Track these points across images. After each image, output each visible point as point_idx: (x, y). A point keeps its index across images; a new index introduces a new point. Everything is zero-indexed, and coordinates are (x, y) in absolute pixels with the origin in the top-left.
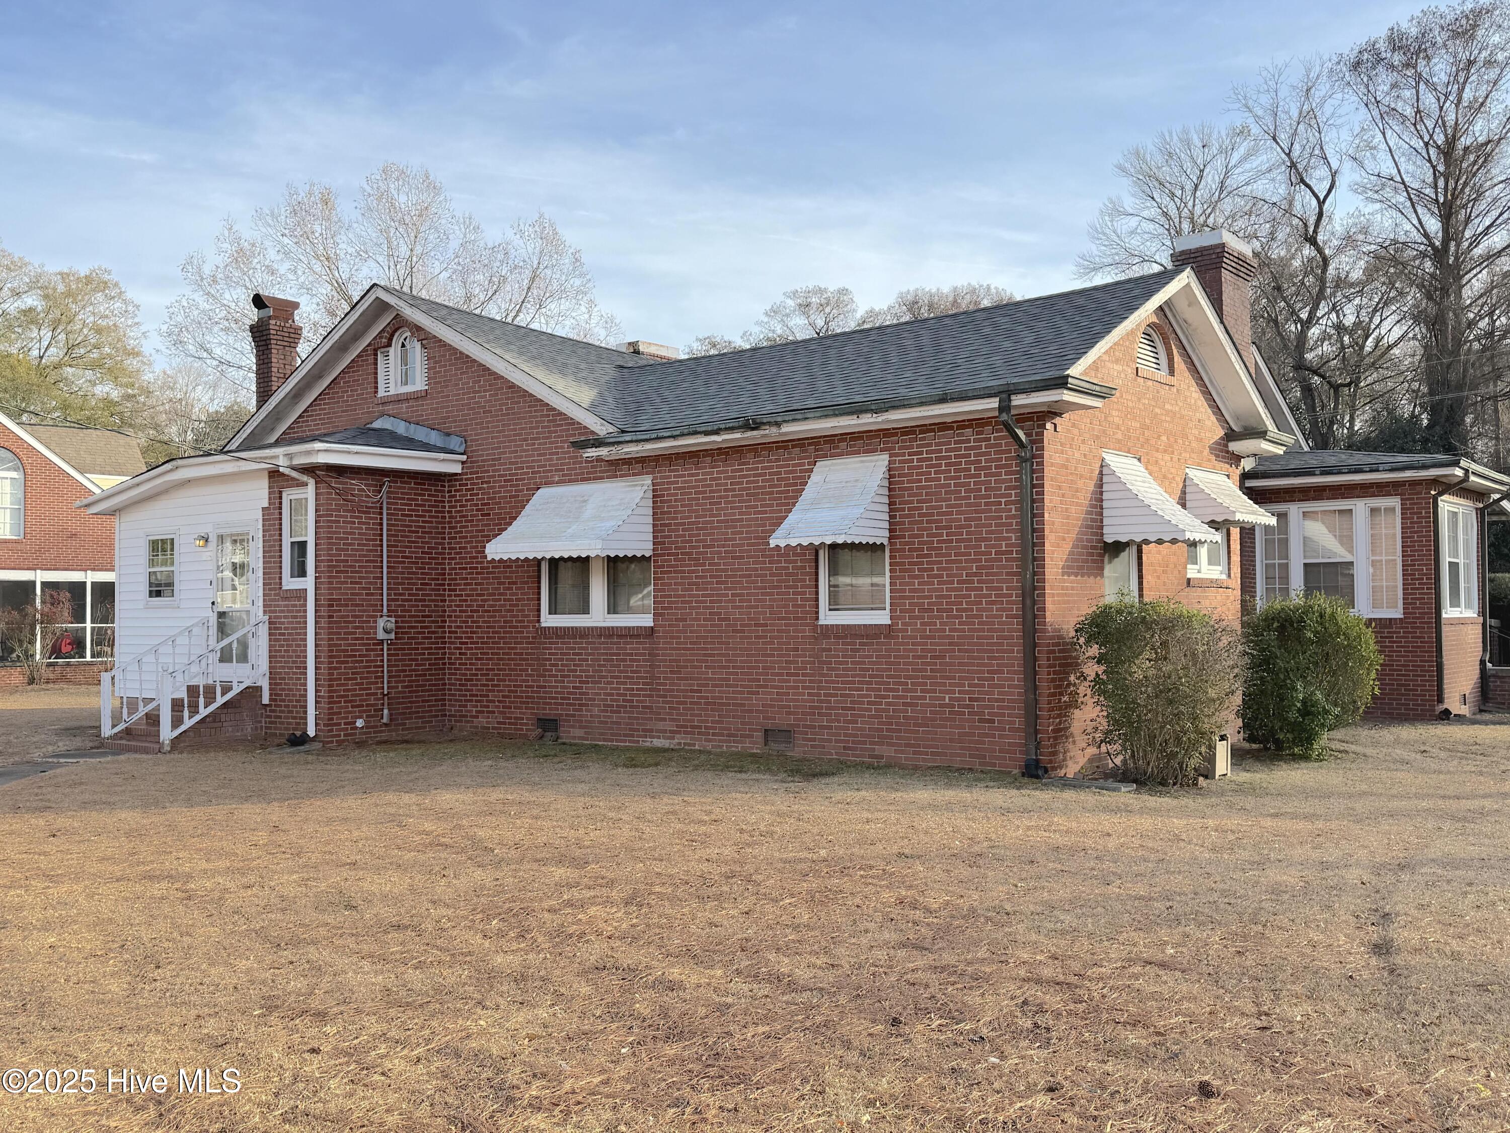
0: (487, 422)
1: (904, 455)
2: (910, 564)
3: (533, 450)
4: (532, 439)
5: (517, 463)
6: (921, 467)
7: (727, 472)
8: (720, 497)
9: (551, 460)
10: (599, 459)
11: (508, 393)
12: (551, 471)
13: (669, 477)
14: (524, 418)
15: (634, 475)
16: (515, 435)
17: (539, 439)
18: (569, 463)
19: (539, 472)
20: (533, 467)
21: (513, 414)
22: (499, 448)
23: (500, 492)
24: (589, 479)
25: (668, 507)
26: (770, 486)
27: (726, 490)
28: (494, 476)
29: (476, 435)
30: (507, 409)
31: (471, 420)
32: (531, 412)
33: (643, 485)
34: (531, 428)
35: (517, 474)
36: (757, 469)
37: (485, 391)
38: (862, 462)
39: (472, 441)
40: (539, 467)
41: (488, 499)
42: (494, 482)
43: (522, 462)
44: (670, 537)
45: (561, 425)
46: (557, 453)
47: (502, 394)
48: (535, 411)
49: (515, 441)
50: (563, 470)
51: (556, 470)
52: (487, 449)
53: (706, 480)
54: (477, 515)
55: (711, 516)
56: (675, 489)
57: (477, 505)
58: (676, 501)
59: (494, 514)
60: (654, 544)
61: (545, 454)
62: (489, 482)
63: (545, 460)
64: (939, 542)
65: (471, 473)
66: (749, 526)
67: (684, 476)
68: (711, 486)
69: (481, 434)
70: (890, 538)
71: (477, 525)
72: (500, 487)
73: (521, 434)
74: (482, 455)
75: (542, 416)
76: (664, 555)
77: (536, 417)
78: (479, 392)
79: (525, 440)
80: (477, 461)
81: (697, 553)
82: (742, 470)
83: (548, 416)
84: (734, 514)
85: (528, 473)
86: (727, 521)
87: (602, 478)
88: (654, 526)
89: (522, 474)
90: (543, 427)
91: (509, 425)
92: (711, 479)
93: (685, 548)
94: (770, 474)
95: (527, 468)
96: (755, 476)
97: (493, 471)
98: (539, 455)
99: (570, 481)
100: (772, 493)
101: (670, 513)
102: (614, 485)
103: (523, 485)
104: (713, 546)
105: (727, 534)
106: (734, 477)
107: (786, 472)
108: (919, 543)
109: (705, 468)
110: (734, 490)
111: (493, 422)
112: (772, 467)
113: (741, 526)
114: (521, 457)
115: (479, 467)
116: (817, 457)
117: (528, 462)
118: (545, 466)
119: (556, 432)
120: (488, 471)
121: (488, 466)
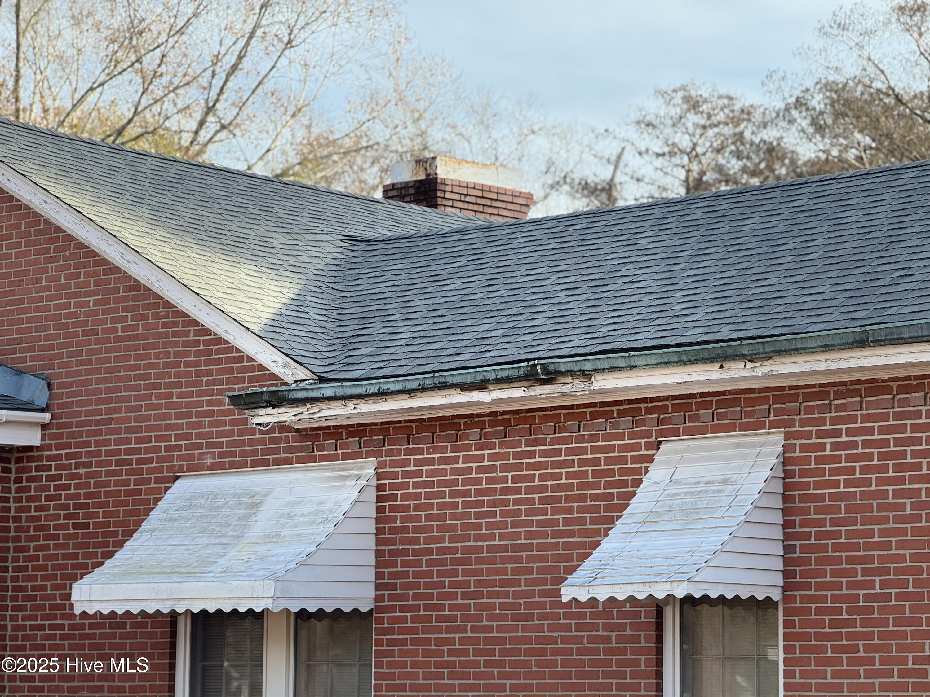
0: (91, 352)
1: (808, 435)
2: (819, 637)
3: (169, 406)
4: (168, 385)
5: (138, 430)
6: (838, 459)
7: (506, 456)
8: (494, 504)
9: (199, 425)
10: (282, 427)
11: (125, 299)
12: (199, 446)
13: (406, 463)
14: (154, 346)
15: (346, 457)
16: (138, 377)
17: (179, 385)
18: (231, 433)
19: (179, 448)
20: (167, 438)
21: (137, 337)
22: (108, 401)
23: (107, 484)
24: (265, 463)
25: (404, 519)
26: (581, 486)
27: (504, 491)
28: (98, 454)
29: (68, 375)
30: (124, 329)
31: (61, 346)
32: (167, 335)
33: (359, 477)
34: (166, 365)
35: (137, 451)
36: (558, 452)
37: (87, 295)
38: (738, 446)
39: (61, 386)
40: (178, 437)
41: (87, 496)
42: (99, 464)
43: (149, 429)
44: (405, 575)
45: (219, 362)
46: (211, 413)
47: (117, 300)
48: (175, 334)
49: (137, 388)
50: (219, 445)
51: (210, 445)
52: (89, 403)
53: (469, 470)
54: (65, 527)
55: (479, 538)
56: (416, 485)
57: (66, 507)
58: (417, 508)
59: (97, 525)
60: (378, 587)
61: (189, 415)
62: (88, 465)
63: (191, 426)
64: (867, 598)
65: (59, 447)
66: (543, 559)
67: (431, 462)
68: (477, 481)
69: (78, 373)
70: (785, 588)
71: (65, 546)
72: (108, 474)
73: (146, 377)
74: (78, 414)
75: (187, 344)
76: (393, 609)
77: (176, 344)
78: (76, 295)
79: (156, 386)
80: (70, 425)
81: (452, 607)
82: (531, 454)
83: (196, 343)
84: (517, 536)
85: (157, 449)
86: (505, 549)
87: (288, 462)
88: (378, 553)
89: (148, 450)
90: (187, 365)
91: (127, 358)
92: (480, 470)
93: (430, 596)
94: (582, 463)
95: (159, 439)
96: (555, 465)
97: (98, 444)
98: (179, 416)
99: (232, 465)
100: (583, 498)
101: (405, 530)
102: (310, 475)
103: (150, 471)
104: (479, 595)
105: (504, 572)
106: (519, 467)
107: (608, 461)
108: (835, 598)
109: (468, 448)
110: (518, 491)
111: (99, 351)
112: (584, 451)
113: (530, 559)
114: (147, 418)
115: (71, 435)
116: (662, 433)
117: (158, 428)
118: (188, 437)
119: (209, 373)
120: (88, 444)
121: (90, 433)
